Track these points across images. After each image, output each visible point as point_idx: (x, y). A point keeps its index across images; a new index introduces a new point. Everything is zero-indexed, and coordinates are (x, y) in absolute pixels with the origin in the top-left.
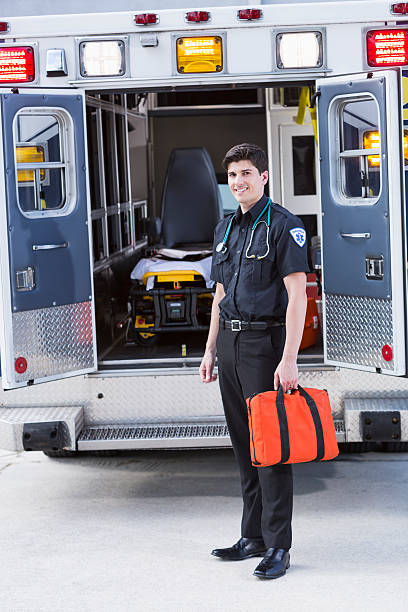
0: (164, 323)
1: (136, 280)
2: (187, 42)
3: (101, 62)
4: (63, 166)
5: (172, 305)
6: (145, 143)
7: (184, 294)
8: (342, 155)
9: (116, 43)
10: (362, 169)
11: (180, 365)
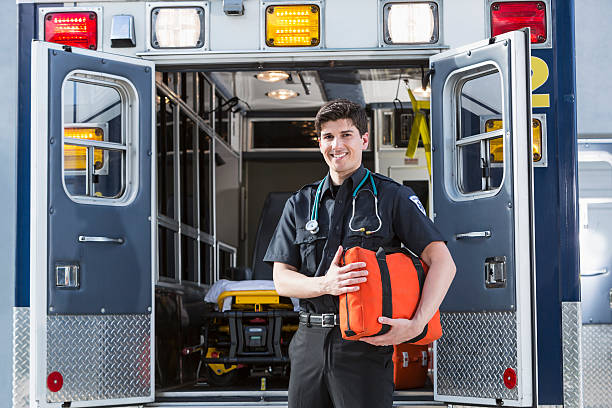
0: (240, 352)
1: (212, 303)
2: (278, 12)
3: (176, 32)
4: (124, 148)
5: (251, 330)
6: (237, 186)
7: (266, 318)
8: (459, 142)
9: (195, 11)
10: (483, 156)
11: (257, 399)
